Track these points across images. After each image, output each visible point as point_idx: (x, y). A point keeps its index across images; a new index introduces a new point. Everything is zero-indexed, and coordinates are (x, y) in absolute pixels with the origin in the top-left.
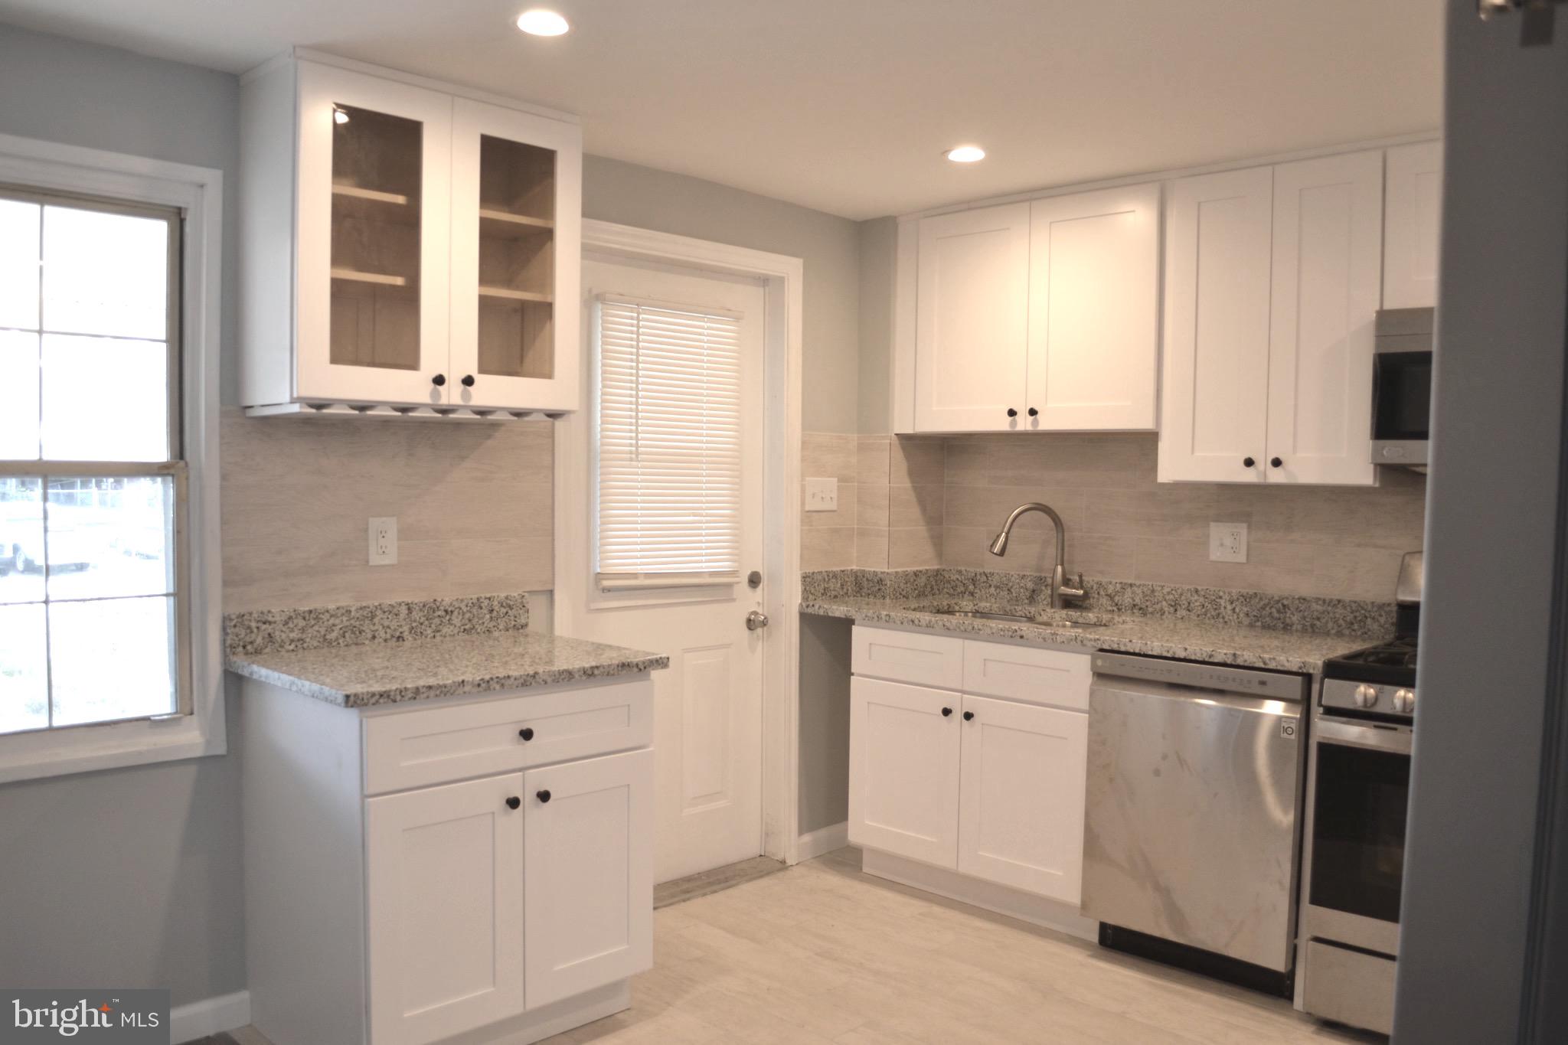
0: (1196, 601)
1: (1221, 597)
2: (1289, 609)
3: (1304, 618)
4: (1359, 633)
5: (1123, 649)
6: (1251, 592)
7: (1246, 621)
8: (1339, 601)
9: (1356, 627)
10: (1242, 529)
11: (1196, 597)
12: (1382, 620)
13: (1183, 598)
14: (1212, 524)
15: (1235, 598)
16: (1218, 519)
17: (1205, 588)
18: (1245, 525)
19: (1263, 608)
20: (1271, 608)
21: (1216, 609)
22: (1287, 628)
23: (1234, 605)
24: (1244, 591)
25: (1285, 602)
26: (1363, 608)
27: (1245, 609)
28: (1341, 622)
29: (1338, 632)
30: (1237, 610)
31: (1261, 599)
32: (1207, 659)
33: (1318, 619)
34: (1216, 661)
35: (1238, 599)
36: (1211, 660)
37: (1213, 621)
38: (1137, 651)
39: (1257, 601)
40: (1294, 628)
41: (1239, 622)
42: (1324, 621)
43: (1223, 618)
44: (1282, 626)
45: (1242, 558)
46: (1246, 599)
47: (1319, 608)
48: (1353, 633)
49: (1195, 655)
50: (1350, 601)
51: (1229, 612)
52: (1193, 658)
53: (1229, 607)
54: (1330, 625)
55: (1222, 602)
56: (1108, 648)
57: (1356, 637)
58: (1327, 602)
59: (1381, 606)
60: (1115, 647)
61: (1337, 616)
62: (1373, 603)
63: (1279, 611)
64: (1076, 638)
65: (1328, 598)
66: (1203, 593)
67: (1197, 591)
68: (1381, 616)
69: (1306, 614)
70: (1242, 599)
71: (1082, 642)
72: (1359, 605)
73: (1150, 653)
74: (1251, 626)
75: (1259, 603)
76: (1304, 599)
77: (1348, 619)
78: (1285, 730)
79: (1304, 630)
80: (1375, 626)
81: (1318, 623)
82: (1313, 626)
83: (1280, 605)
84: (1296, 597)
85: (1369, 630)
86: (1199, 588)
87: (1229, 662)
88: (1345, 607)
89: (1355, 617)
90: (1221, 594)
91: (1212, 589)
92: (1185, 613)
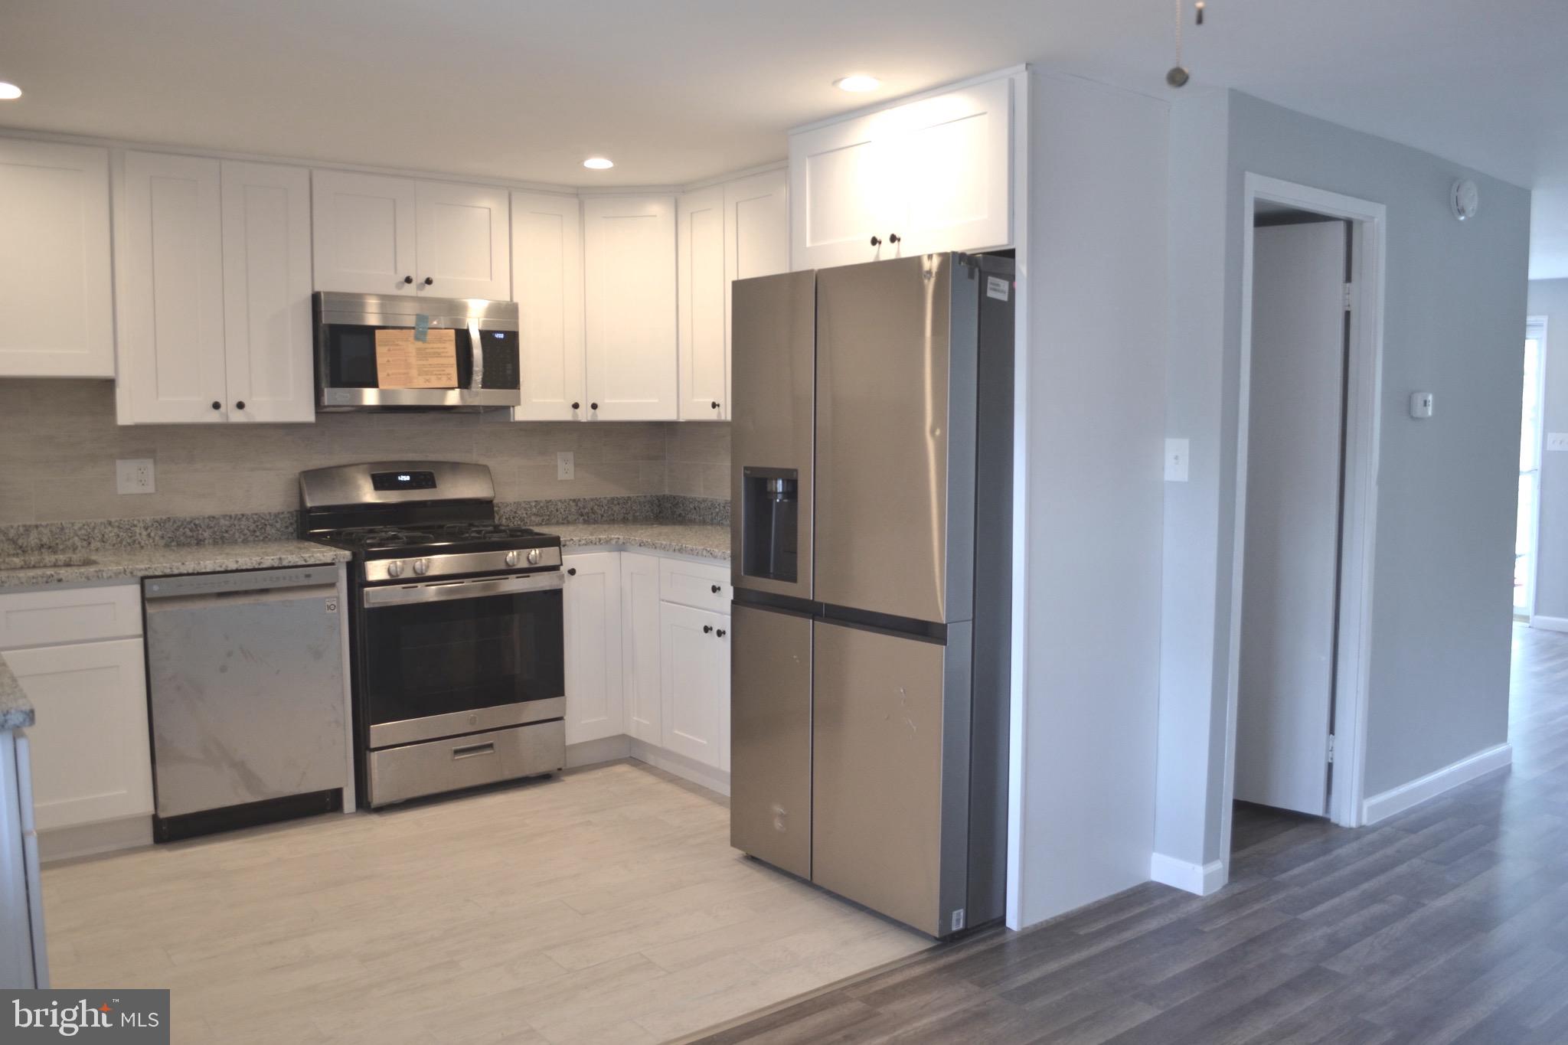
0: (110, 532)
1: (135, 526)
2: (201, 527)
3: (214, 533)
4: (261, 538)
5: (176, 572)
6: (164, 517)
7: (162, 543)
8: (243, 515)
9: (258, 533)
10: (149, 465)
11: (110, 529)
12: (278, 525)
13: (96, 531)
14: (119, 462)
15: (150, 524)
16: (123, 456)
17: (118, 519)
18: (151, 461)
19: (177, 529)
20: (184, 529)
21: (131, 537)
22: (200, 543)
23: (149, 530)
24: (158, 518)
25: (197, 522)
26: (263, 518)
27: (160, 533)
28: (246, 531)
29: (244, 540)
30: (152, 534)
31: (174, 522)
32: (257, 567)
33: (227, 532)
34: (264, 566)
35: (153, 525)
36: (260, 567)
37: (129, 548)
38: (190, 571)
39: (171, 524)
40: (207, 542)
41: (155, 545)
42: (231, 533)
43: (139, 543)
44: (195, 542)
45: (150, 488)
46: (161, 524)
47: (227, 523)
48: (256, 539)
49: (246, 565)
50: (253, 514)
51: (144, 537)
52: (244, 567)
53: (144, 533)
54: (237, 535)
55: (137, 530)
56: (161, 574)
57: (259, 541)
58: (233, 516)
59: (277, 515)
60: (168, 571)
61: (242, 527)
62: (270, 513)
63: (191, 530)
64: (125, 571)
65: (233, 514)
66: (117, 524)
67: (110, 523)
68: (277, 522)
69: (216, 529)
70: (156, 524)
71: (131, 573)
72: (260, 516)
73: (204, 571)
74: (167, 546)
75: (173, 525)
76: (214, 517)
77: (251, 528)
78: (329, 607)
79: (215, 543)
80: (273, 531)
81: (226, 535)
82: (222, 538)
83: (192, 525)
84: (207, 516)
85: (269, 535)
86: (113, 520)
87: (276, 565)
88: (248, 519)
89: (257, 526)
90: (135, 522)
91: (126, 519)
92: (99, 544)
